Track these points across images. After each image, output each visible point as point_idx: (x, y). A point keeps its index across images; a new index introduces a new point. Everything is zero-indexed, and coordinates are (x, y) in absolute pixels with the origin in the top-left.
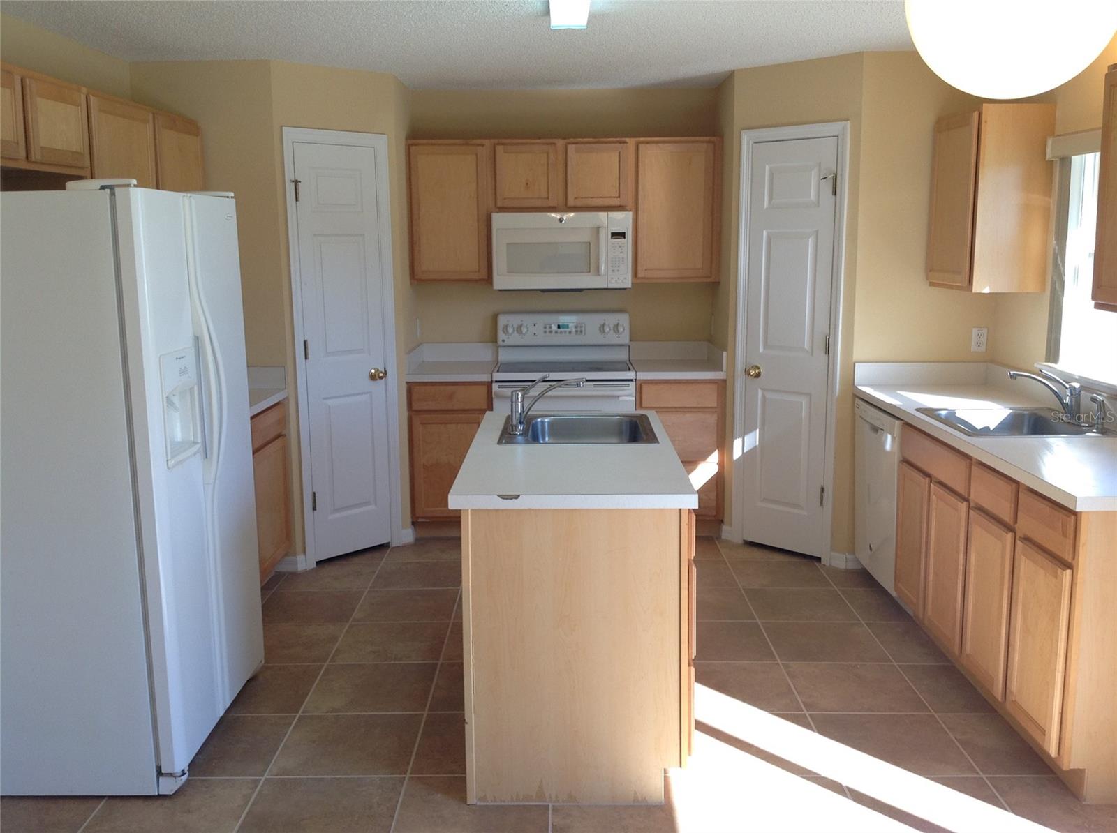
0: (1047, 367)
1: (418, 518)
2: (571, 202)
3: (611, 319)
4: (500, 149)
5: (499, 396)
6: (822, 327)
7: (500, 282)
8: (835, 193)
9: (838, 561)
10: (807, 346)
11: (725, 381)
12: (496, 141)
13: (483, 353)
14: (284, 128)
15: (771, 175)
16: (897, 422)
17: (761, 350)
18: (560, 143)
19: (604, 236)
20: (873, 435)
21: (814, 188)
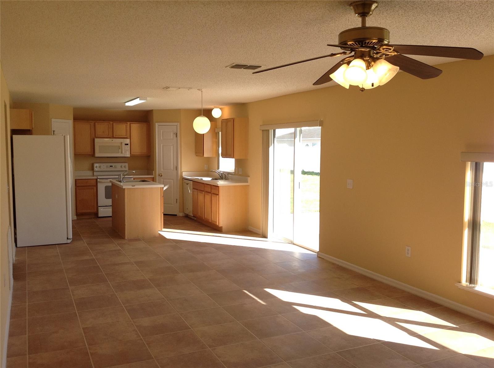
0: (217, 171)
1: (78, 213)
2: (114, 136)
3: (123, 165)
4: (96, 123)
5: (100, 182)
6: (175, 164)
7: (97, 155)
8: (176, 137)
9: (181, 214)
10: (172, 169)
11: (154, 178)
12: (95, 121)
13: (90, 173)
14: (52, 119)
15: (163, 133)
16: (192, 181)
17: (162, 170)
18: (111, 123)
19: (123, 144)
20: (187, 185)
21: (172, 136)
